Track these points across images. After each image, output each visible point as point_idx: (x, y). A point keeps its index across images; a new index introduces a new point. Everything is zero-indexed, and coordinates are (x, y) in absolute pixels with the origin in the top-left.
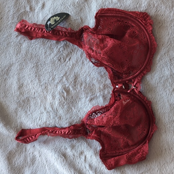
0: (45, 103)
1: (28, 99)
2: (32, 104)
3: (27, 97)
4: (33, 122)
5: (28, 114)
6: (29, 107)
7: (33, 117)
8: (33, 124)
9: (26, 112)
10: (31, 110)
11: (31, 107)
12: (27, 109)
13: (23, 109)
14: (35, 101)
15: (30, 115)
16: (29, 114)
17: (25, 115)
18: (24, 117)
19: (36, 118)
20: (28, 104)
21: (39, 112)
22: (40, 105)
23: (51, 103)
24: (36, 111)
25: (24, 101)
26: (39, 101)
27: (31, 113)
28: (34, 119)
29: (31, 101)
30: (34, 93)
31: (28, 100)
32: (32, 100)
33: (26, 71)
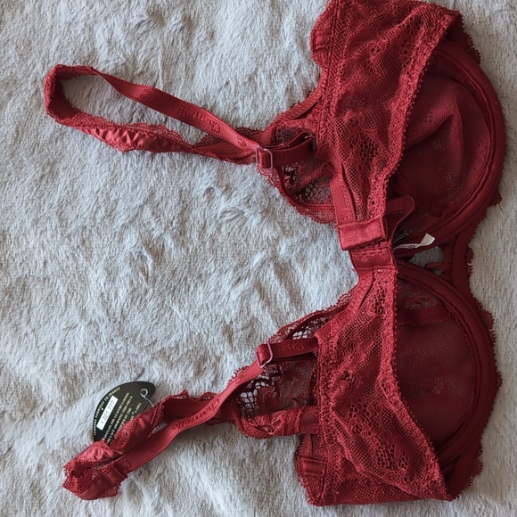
0: (82, 297)
1: (24, 285)
2: (38, 299)
3: (19, 279)
4: (40, 359)
5: (23, 333)
6: (25, 311)
7: (40, 343)
8: (40, 366)
9: (16, 327)
10: (33, 320)
11: (35, 311)
12: (20, 318)
13: (7, 319)
14: (47, 291)
15: (31, 336)
16: (26, 334)
17: (14, 336)
18: (10, 345)
19: (51, 346)
20: (23, 301)
21: (63, 326)
22: (66, 302)
23: (102, 294)
24: (52, 323)
25: (8, 292)
26: (62, 290)
27: (33, 331)
28: (42, 349)
29: (34, 290)
30: (45, 263)
31: (24, 288)
32: (38, 287)
33: (19, 189)
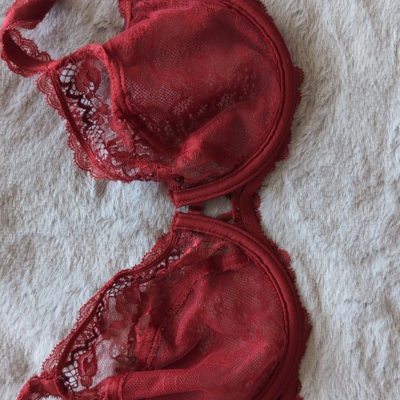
0: (88, 261)
1: (29, 244)
2: (42, 260)
3: (25, 237)
4: (39, 321)
5: (23, 294)
6: (28, 271)
7: (39, 305)
8: (38, 328)
9: (16, 287)
10: (35, 281)
11: (37, 272)
12: (22, 277)
13: (7, 278)
14: (52, 253)
15: (31, 297)
16: (26, 295)
17: (12, 296)
18: (7, 304)
19: (51, 309)
20: (26, 260)
21: (66, 289)
22: (72, 265)
23: (111, 261)
24: (54, 285)
25: (12, 250)
26: (69, 253)
27: (34, 292)
28: (42, 311)
29: (39, 250)
31: (29, 247)
32: (43, 247)
